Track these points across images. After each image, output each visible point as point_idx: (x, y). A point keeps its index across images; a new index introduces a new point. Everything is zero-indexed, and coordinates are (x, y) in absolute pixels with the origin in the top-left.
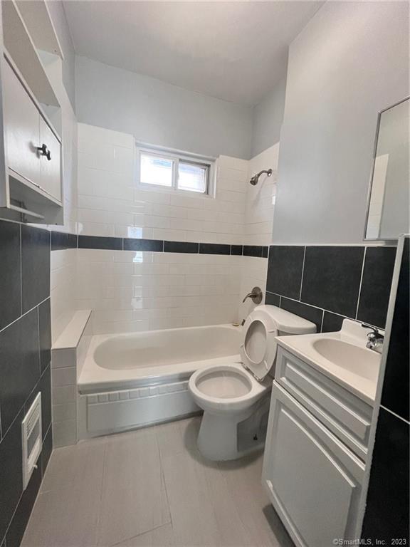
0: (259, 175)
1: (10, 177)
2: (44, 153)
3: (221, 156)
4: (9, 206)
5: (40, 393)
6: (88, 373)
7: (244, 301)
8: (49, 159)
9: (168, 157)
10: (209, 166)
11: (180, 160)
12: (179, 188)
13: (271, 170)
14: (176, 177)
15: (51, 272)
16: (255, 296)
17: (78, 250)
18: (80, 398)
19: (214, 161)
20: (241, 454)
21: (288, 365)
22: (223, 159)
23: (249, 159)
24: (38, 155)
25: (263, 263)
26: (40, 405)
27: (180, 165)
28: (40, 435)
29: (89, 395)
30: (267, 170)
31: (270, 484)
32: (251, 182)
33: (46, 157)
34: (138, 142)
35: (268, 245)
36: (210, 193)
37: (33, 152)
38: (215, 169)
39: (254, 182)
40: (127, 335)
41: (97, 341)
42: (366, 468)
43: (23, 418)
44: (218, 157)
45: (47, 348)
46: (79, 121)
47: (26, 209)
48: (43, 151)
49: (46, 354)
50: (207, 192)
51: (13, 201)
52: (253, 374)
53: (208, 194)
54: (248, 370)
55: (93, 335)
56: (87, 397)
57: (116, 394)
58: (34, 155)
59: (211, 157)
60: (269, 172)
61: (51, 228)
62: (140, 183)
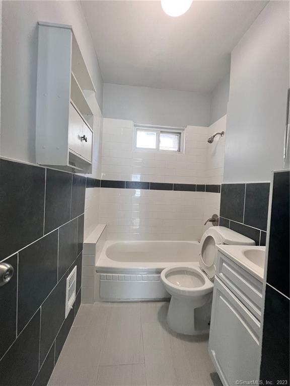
0: (214, 136)
1: (70, 152)
2: (84, 139)
3: (188, 126)
4: (68, 165)
5: (76, 266)
6: (102, 261)
7: (205, 224)
8: (86, 141)
9: (154, 131)
10: (180, 133)
11: (161, 132)
12: (160, 148)
13: (223, 132)
14: (158, 142)
15: (86, 200)
16: (214, 221)
17: (100, 188)
18: (97, 275)
19: (183, 130)
20: (197, 333)
21: (224, 264)
22: (190, 128)
23: (208, 126)
24: (81, 140)
25: (217, 197)
26: (76, 273)
27: (161, 134)
28: (75, 291)
29: (102, 274)
30: (221, 132)
31: (214, 354)
32: (208, 141)
33: (85, 141)
34: (135, 124)
35: (220, 184)
36: (181, 150)
37: (79, 139)
38: (184, 135)
39: (210, 141)
40: (126, 242)
41: (108, 244)
42: (261, 326)
43: (67, 277)
44: (186, 127)
45: (81, 242)
46: (104, 117)
47: (75, 166)
48: (84, 138)
49: (81, 246)
50: (179, 150)
51: (70, 163)
52: (206, 274)
53: (179, 151)
54: (204, 272)
55: (106, 240)
56: (100, 275)
57: (116, 276)
58: (80, 141)
59: (182, 128)
60: (222, 133)
61: (87, 176)
62: (136, 148)
